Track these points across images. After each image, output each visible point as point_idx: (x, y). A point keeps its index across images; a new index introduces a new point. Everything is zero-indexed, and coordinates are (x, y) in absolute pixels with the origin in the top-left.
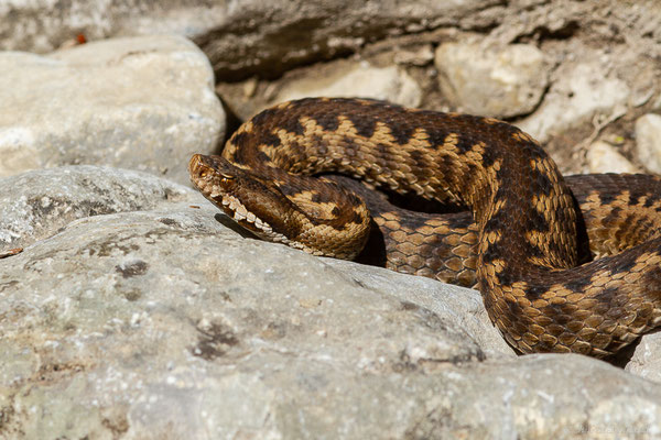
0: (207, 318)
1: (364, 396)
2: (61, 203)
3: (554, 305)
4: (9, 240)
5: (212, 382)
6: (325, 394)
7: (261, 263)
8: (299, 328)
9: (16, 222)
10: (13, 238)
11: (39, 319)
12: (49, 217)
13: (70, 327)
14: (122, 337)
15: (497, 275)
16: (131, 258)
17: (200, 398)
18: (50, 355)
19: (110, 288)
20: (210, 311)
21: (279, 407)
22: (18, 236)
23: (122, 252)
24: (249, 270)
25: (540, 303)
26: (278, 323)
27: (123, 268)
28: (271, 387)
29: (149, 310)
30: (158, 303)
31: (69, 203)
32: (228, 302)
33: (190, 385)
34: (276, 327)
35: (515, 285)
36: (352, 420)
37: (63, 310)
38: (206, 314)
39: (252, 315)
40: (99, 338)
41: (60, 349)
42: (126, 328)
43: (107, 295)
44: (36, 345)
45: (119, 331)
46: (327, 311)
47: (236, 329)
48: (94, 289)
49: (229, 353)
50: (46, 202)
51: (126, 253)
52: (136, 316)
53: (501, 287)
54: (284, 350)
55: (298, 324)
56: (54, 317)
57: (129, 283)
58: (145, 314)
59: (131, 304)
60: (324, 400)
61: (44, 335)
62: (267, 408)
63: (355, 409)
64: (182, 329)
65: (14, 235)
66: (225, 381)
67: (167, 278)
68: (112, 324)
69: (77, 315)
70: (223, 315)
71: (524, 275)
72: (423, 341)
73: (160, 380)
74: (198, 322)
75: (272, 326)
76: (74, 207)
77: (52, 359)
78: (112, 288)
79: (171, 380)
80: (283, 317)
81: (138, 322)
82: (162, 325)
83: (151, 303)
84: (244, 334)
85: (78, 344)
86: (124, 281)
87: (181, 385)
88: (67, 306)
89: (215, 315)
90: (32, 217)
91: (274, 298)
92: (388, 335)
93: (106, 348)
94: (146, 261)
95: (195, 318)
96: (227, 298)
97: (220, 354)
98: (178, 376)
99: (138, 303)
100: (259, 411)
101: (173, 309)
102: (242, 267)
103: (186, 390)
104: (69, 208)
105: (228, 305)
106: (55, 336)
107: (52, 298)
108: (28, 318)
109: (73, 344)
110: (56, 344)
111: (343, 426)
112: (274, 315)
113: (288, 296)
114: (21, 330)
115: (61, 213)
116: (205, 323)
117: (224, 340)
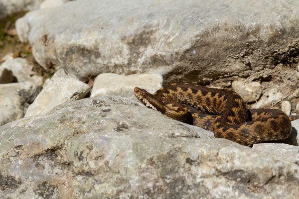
1: (157, 142)
2: (102, 102)
3: (229, 133)
5: (117, 137)
6: (147, 141)
7: (143, 112)
11: (76, 120)
13: (84, 123)
14: (97, 125)
16: (107, 108)
17: (113, 141)
18: (76, 129)
19: (98, 114)
20: (123, 120)
21: (133, 144)
23: (105, 106)
24: (139, 113)
26: (142, 125)
27: (104, 110)
28: (132, 138)
29: (106, 119)
30: (109, 118)
33: (111, 137)
35: (220, 128)
36: (152, 148)
37: (84, 119)
38: (121, 121)
39: (135, 122)
40: (90, 125)
42: (99, 123)
43: (96, 115)
44: (74, 127)
46: (156, 123)
47: (129, 125)
48: (94, 114)
49: (124, 131)
52: (102, 121)
53: (217, 129)
54: (140, 131)
55: (147, 126)
56: (80, 120)
57: (103, 114)
59: (102, 118)
60: (146, 142)
61: (76, 124)
62: (130, 144)
63: (154, 145)
64: (114, 124)
66: (121, 137)
67: (115, 112)
68: (95, 122)
69: (87, 120)
70: (126, 122)
71: (224, 126)
72: (179, 131)
73: (103, 136)
75: (140, 126)
79: (106, 136)
80: (144, 124)
82: (108, 123)
83: (107, 118)
84: (131, 127)
85: (85, 126)
86: (102, 113)
87: (109, 137)
89: (124, 122)
90: (93, 105)
91: (143, 119)
92: (171, 130)
93: (91, 128)
94: (111, 109)
95: (118, 122)
96: (129, 118)
97: (122, 130)
98: (108, 135)
99: (104, 118)
100: (128, 145)
101: (113, 120)
102: (137, 112)
103: (109, 138)
106: (79, 125)
107: (81, 116)
108: (73, 120)
109: (83, 126)
110: (79, 127)
111: (150, 149)
112: (141, 123)
113: (147, 119)
114: (71, 123)
116: (121, 123)
117: (124, 127)
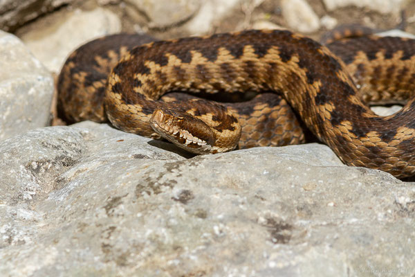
0: (261, 215)
1: (400, 239)
2: (44, 163)
4: (30, 198)
5: (300, 258)
6: (377, 245)
7: (255, 169)
8: (315, 205)
9: (29, 184)
10: (32, 195)
11: (152, 248)
12: (40, 174)
13: (177, 249)
14: (218, 245)
15: (351, 131)
16: (177, 190)
17: (298, 271)
18: (175, 270)
19: (183, 214)
20: (260, 211)
21: (353, 262)
22: (34, 193)
23: (168, 187)
24: (253, 176)
25: (395, 142)
26: (301, 206)
27: (178, 198)
28: (341, 250)
29: (221, 221)
30: (225, 216)
31: (49, 161)
32: (265, 202)
33: (287, 264)
34: (302, 209)
35: (369, 135)
36: (403, 257)
37: (164, 237)
38: (259, 214)
39: (283, 205)
40: (203, 250)
41: (182, 265)
42: (216, 238)
43: (184, 219)
45: (213, 241)
46: (324, 189)
47: (284, 218)
48: (173, 218)
49: (293, 235)
50: (35, 165)
51: (172, 187)
52: (216, 228)
53: (359, 139)
54: (324, 223)
55: (313, 203)
56: (160, 244)
57: (191, 207)
58: (221, 226)
59: (206, 220)
60: (378, 249)
61: (163, 258)
62: (345, 266)
63: (400, 249)
64: (253, 228)
65: (32, 193)
66: (308, 254)
67: (215, 196)
68: (205, 238)
69: (176, 238)
70: (269, 211)
71: (370, 126)
72: (403, 191)
73: (265, 266)
74: (257, 220)
75: (299, 209)
76: (53, 163)
77: (178, 272)
78: (185, 214)
79: (272, 265)
80: (301, 201)
81: (221, 232)
82: (238, 229)
83: (220, 217)
84: (290, 220)
85: (192, 257)
87: (280, 265)
88: (166, 234)
89: (265, 212)
90: (34, 178)
91: (285, 190)
92: (376, 194)
93: (213, 255)
94: (187, 189)
95: (254, 218)
96: (263, 199)
97: (289, 238)
98: (275, 260)
99: (210, 219)
100: (341, 269)
101: (236, 217)
102: (246, 174)
103: (285, 268)
104: (50, 165)
105: (267, 203)
106: (171, 256)
107: (150, 231)
108: (146, 250)
109: (188, 258)
110: (177, 262)
111: (399, 263)
112: (295, 202)
113: (293, 186)
114: (146, 259)
115: (46, 169)
116: (262, 220)
117: (284, 228)
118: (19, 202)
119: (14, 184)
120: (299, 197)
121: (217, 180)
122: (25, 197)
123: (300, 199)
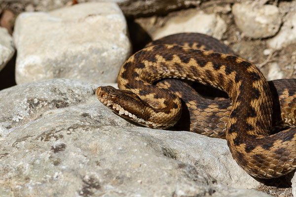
0: (88, 175)
2: (43, 101)
3: (257, 155)
4: (18, 121)
7: (117, 144)
8: (129, 179)
9: (21, 112)
10: (19, 120)
11: (15, 174)
12: (37, 108)
13: (27, 179)
14: (49, 184)
15: (234, 140)
16: (59, 142)
18: (18, 193)
19: (47, 159)
20: (89, 171)
22: (22, 118)
23: (55, 139)
24: (111, 148)
25: (251, 154)
26: (121, 176)
27: (55, 148)
29: (63, 171)
30: (67, 167)
31: (46, 101)
32: (98, 167)
34: (119, 178)
35: (241, 145)
37: (25, 170)
38: (88, 173)
39: (109, 172)
40: (39, 185)
41: (22, 190)
42: (52, 180)
43: (45, 162)
44: (12, 187)
45: (48, 181)
46: (143, 170)
47: (101, 181)
48: (40, 159)
49: (96, 193)
50: (36, 101)
51: (57, 140)
52: (56, 174)
53: (235, 146)
54: (120, 192)
55: (129, 177)
56: (21, 173)
58: (61, 173)
59: (55, 167)
61: (16, 182)
64: (76, 181)
65: (20, 118)
67: (73, 154)
68: (46, 178)
69: (31, 173)
70: (95, 173)
71: (245, 141)
72: (183, 187)
74: (84, 177)
75: (118, 178)
76: (49, 103)
77: (19, 194)
78: (48, 159)
80: (123, 173)
81: (57, 177)
82: (67, 179)
83: (64, 167)
84: (104, 183)
85: (30, 188)
86: (54, 155)
88: (27, 168)
89: (92, 173)
90: (29, 109)
91: (120, 163)
92: (168, 183)
93: (41, 190)
94: (65, 144)
95: (82, 175)
96: (98, 164)
97: (92, 194)
99: (58, 166)
101: (73, 170)
102: (108, 146)
104: (46, 104)
105: (99, 168)
106: (21, 183)
107: (21, 163)
108: (10, 174)
109: (28, 187)
110: (20, 187)
112: (119, 172)
113: (126, 162)
114: (6, 179)
115: (43, 106)
116: (87, 178)
117: (94, 187)
118: (7, 121)
119: (12, 109)
120: (123, 171)
121: (88, 144)
122: (14, 119)
123: (123, 172)
